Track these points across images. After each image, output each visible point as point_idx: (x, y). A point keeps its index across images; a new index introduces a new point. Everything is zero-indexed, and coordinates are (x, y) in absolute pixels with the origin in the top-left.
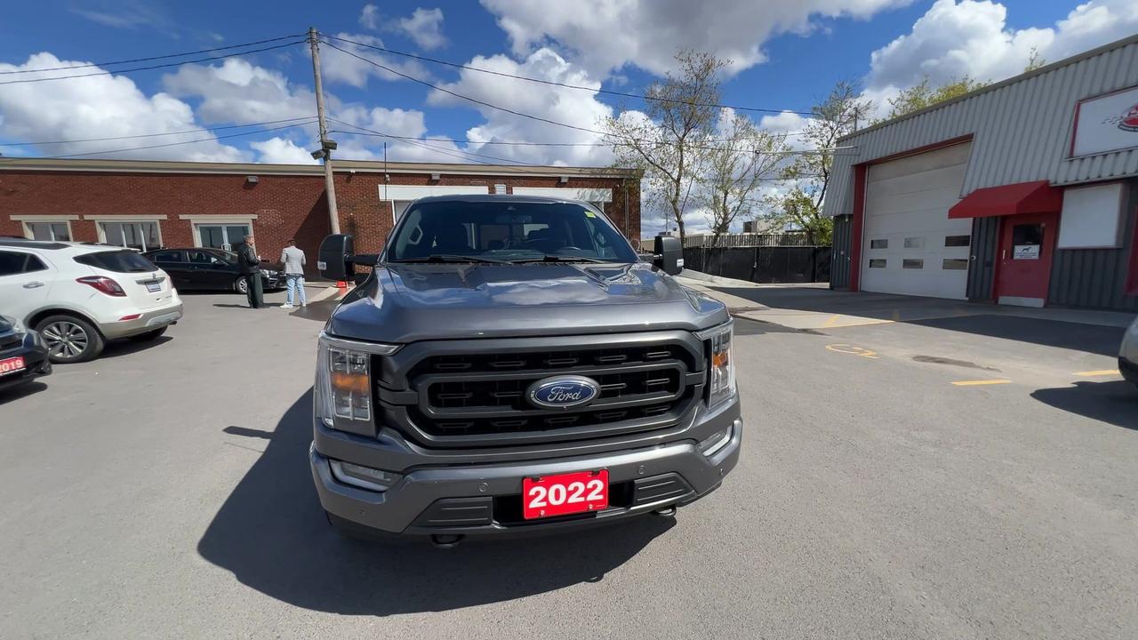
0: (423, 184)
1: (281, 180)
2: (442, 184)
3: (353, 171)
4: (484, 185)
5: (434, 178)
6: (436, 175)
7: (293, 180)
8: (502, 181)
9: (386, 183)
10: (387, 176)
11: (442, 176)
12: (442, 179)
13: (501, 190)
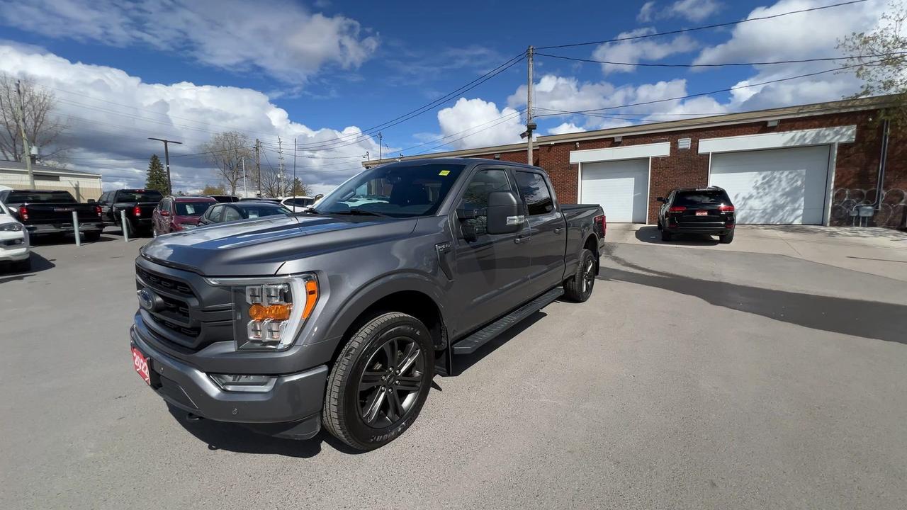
0: (607, 147)
1: (512, 155)
2: (623, 145)
3: (553, 143)
4: (666, 141)
5: (616, 140)
6: (618, 137)
7: (519, 154)
8: (686, 135)
9: (576, 149)
10: (578, 144)
11: (624, 138)
12: (625, 141)
13: (685, 143)
